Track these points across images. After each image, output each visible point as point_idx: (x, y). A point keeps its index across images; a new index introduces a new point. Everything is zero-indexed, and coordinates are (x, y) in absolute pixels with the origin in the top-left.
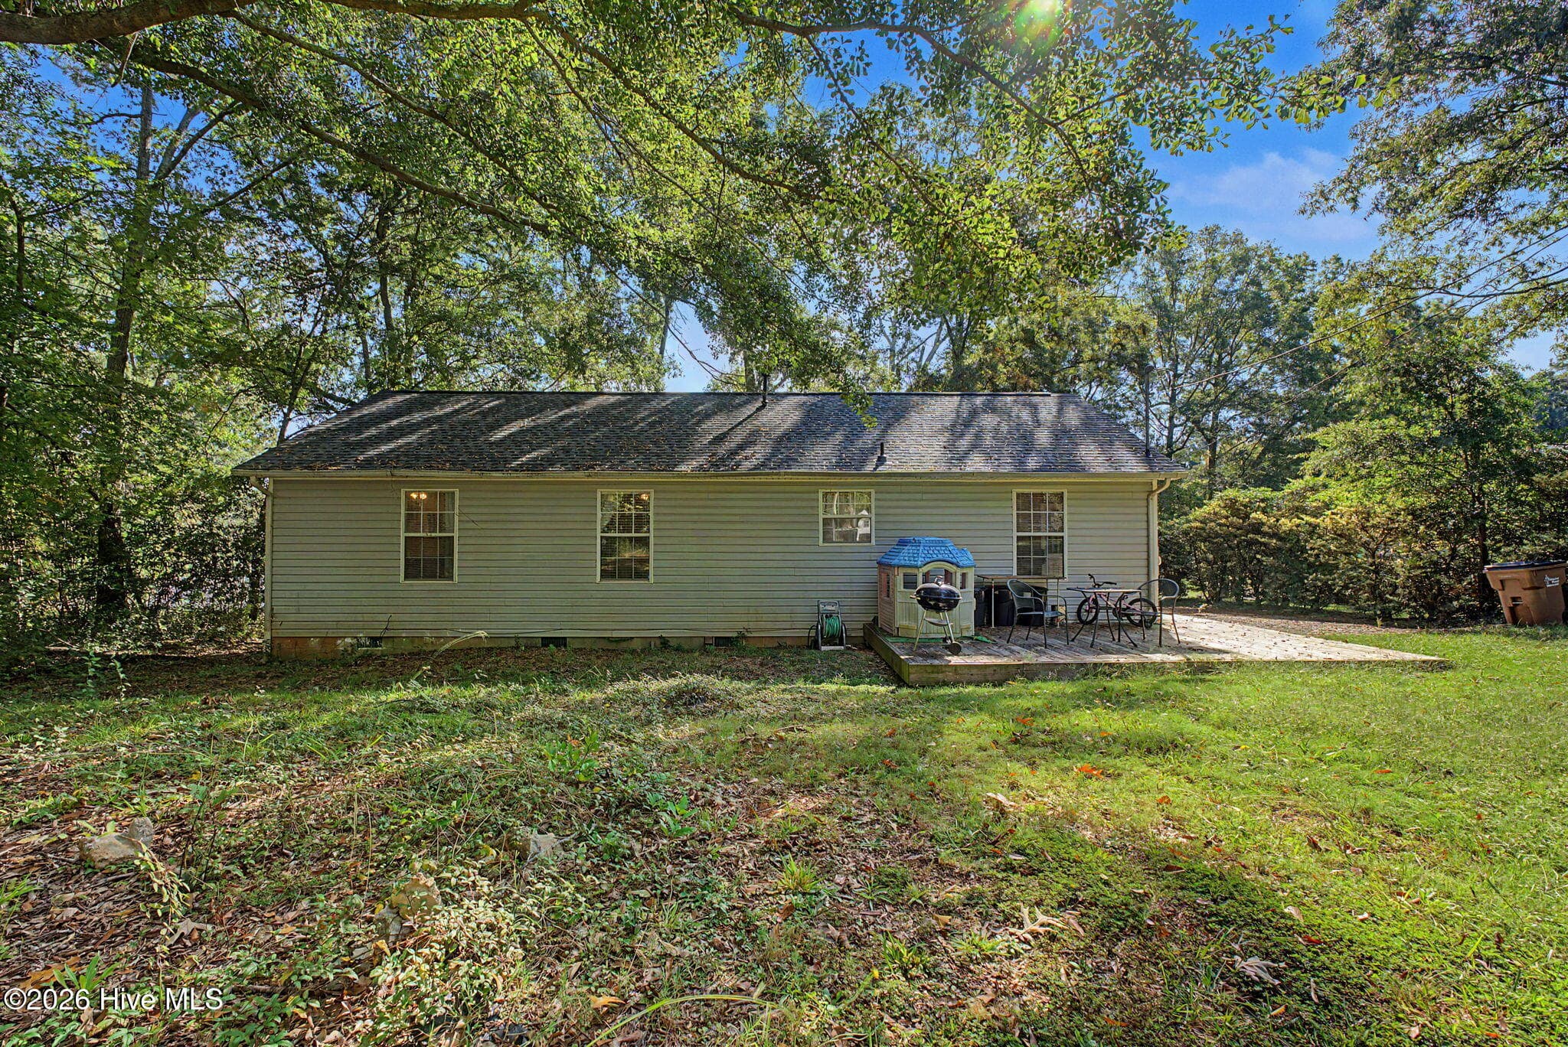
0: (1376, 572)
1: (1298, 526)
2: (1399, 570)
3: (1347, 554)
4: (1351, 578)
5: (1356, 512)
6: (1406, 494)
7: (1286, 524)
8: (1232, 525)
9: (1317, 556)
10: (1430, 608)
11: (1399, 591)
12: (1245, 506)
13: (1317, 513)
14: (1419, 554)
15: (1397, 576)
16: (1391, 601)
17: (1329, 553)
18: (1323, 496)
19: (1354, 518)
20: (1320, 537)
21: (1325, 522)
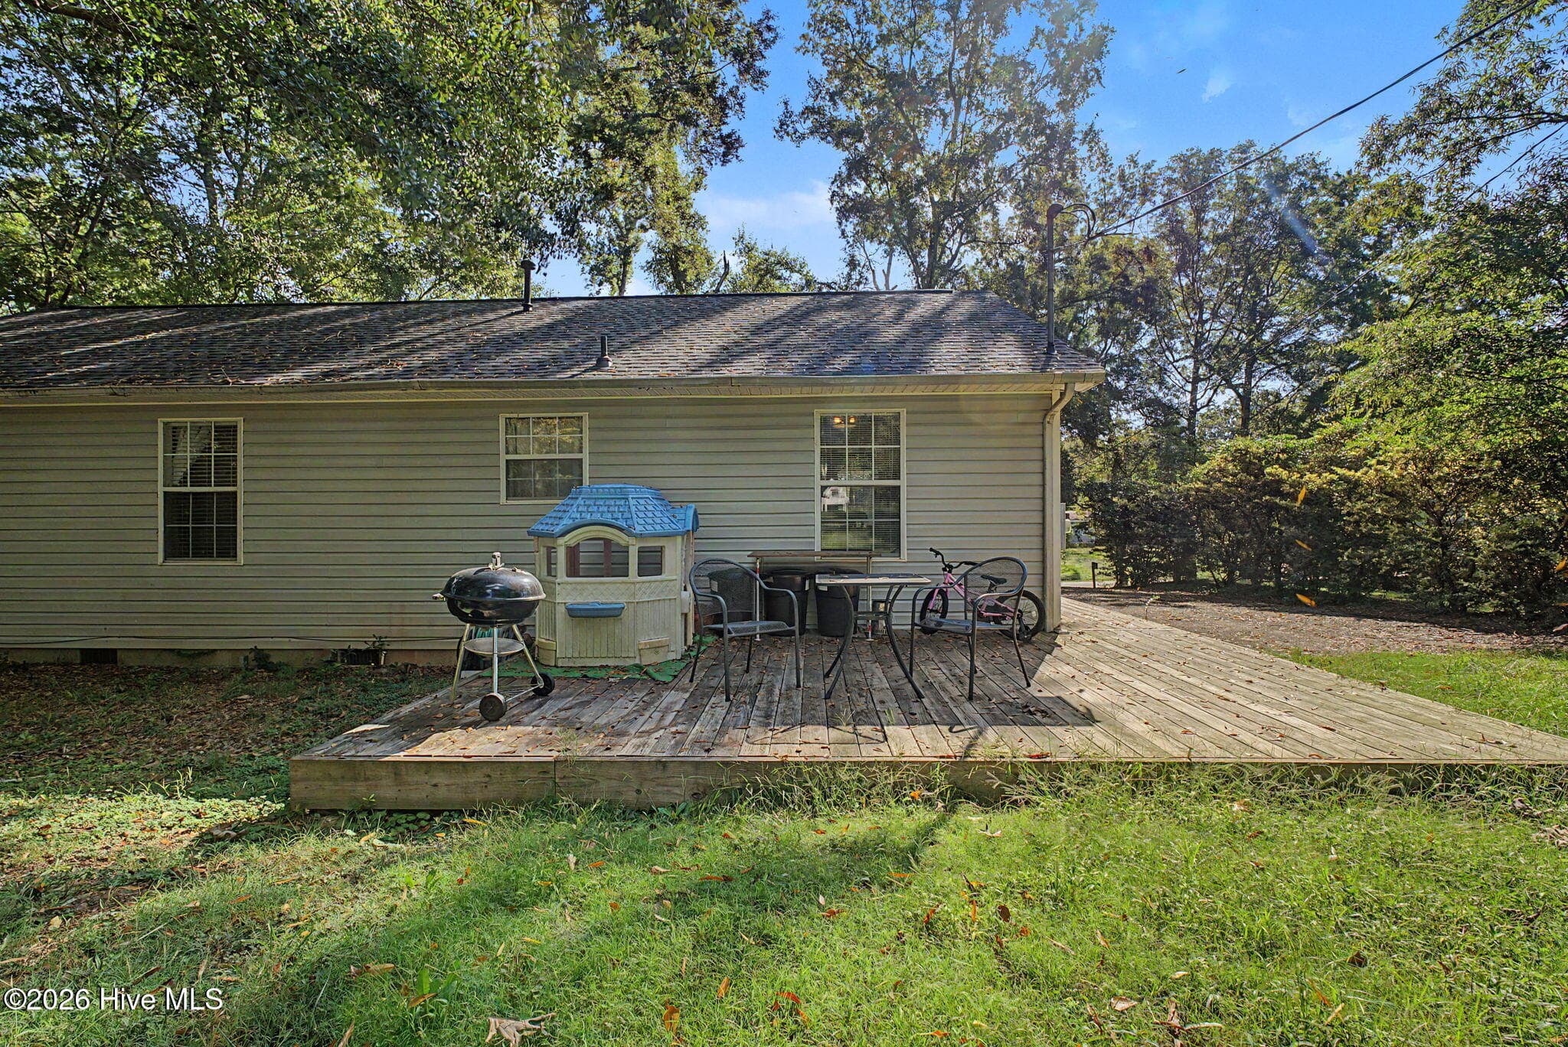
0: (1445, 547)
1: (1332, 482)
2: (1479, 542)
3: (1402, 521)
4: (1405, 554)
5: (1414, 459)
6: (1490, 430)
7: (1315, 480)
8: (1241, 484)
9: (1357, 523)
10: (1530, 600)
11: (1480, 573)
12: (1260, 459)
13: (1357, 464)
14: (1512, 520)
15: (1477, 551)
16: (1466, 589)
17: (1374, 519)
18: (1366, 440)
19: (1411, 468)
20: (1362, 497)
21: (1366, 475)
